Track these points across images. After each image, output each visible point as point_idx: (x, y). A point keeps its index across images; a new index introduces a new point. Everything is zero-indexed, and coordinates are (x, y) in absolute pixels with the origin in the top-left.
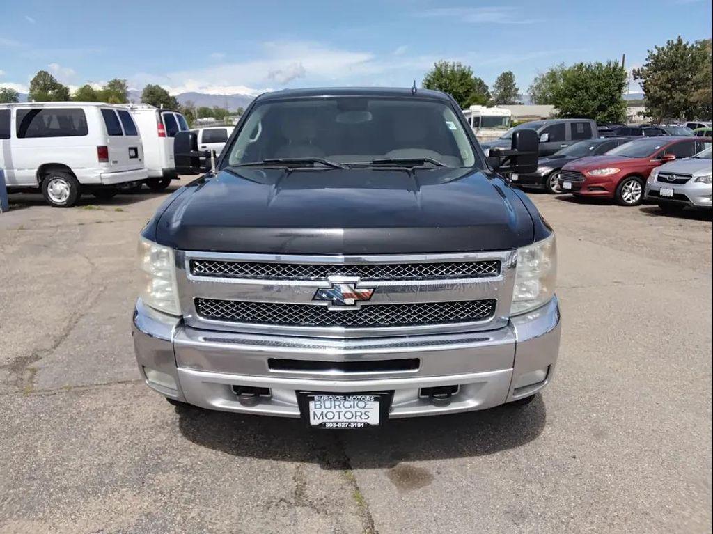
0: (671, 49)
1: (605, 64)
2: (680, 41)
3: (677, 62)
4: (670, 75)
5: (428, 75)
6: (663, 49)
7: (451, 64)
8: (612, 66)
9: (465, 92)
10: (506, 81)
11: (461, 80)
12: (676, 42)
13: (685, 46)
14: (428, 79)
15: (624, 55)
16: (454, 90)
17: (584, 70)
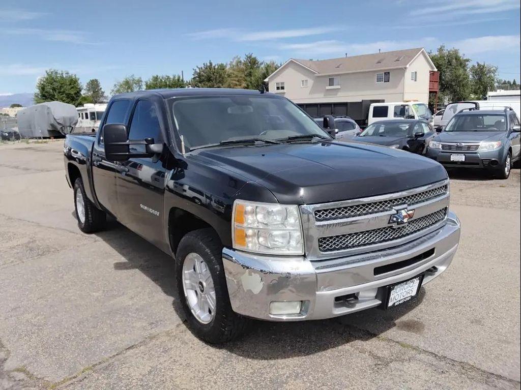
0: (207, 68)
1: (172, 77)
2: (211, 64)
3: (211, 77)
4: (209, 84)
5: (41, 80)
6: (201, 68)
7: (59, 72)
8: (176, 78)
9: (75, 94)
10: (94, 85)
11: (70, 84)
12: (208, 64)
13: (214, 67)
14: (42, 82)
15: (182, 72)
16: (67, 92)
17: (159, 80)
